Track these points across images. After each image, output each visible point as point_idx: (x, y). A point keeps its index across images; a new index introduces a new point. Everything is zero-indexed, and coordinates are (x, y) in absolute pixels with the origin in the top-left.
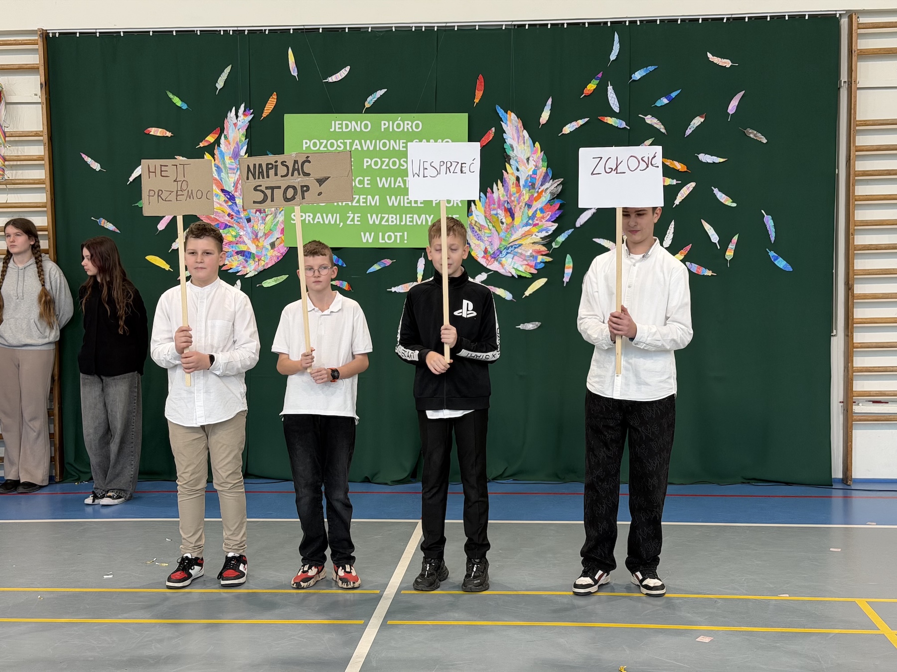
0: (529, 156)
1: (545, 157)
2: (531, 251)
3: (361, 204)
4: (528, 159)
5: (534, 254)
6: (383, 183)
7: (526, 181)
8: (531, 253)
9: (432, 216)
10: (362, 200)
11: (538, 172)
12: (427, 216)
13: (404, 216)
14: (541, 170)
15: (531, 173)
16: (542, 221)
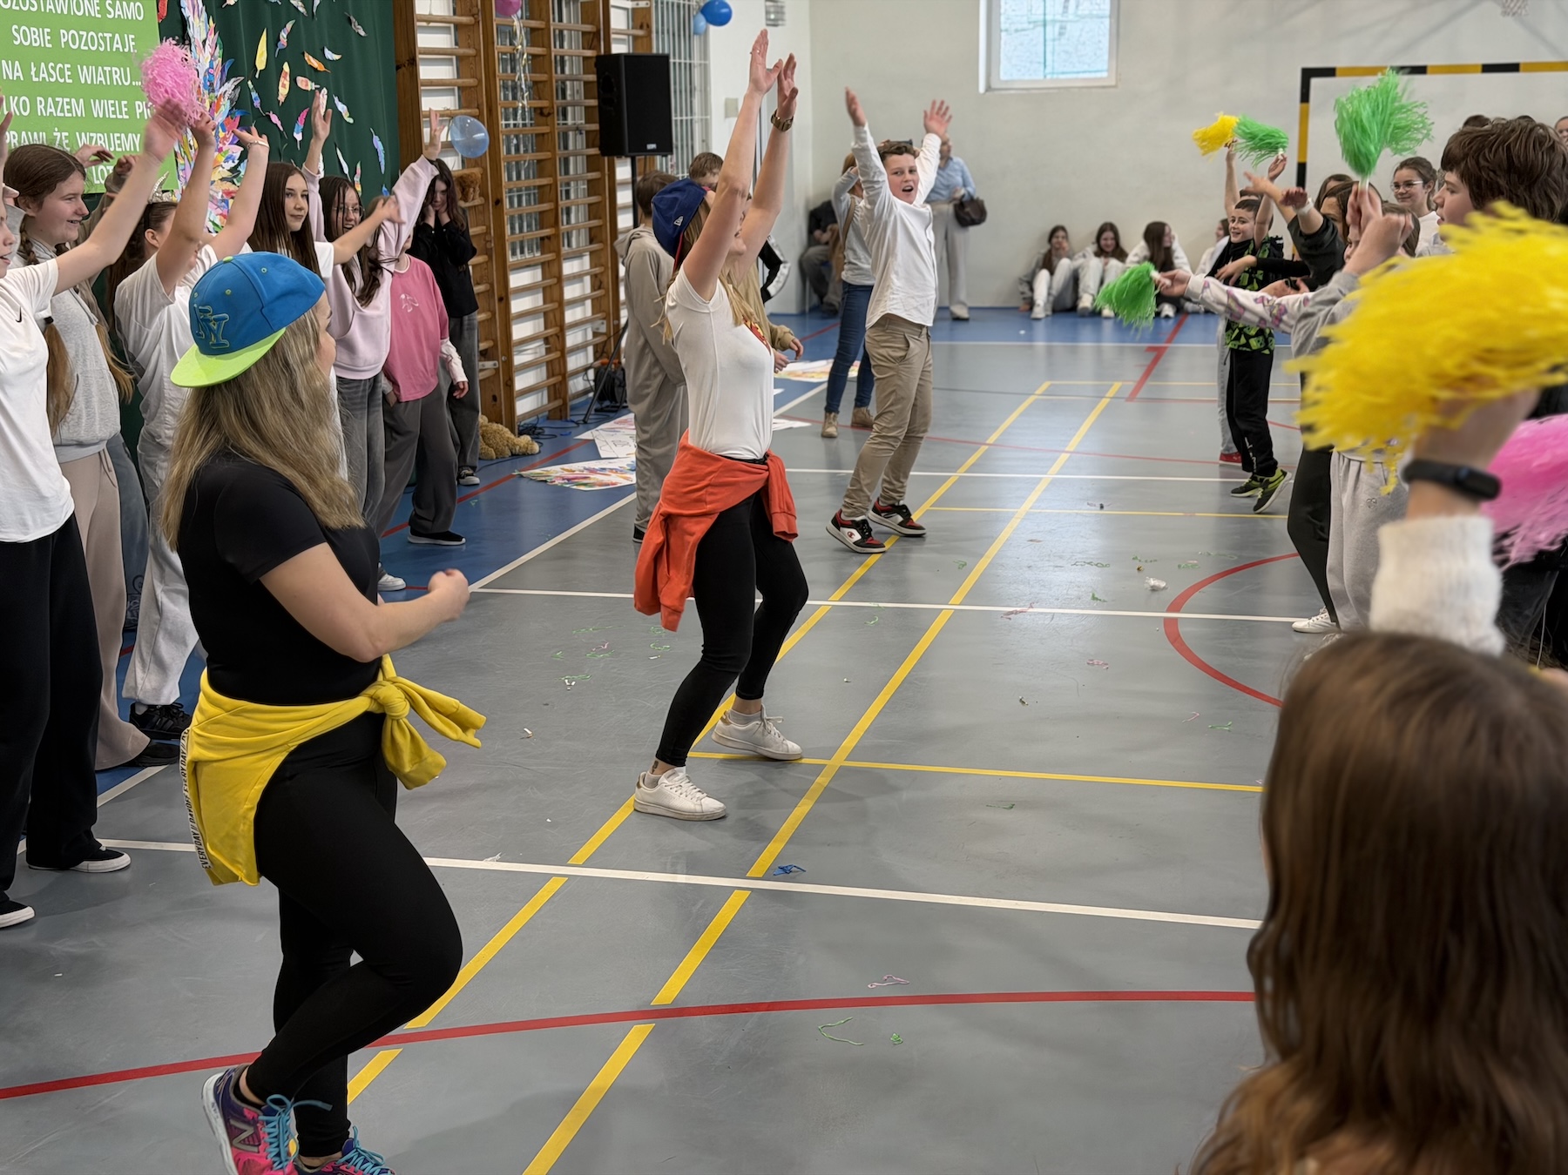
0: (204, 37)
1: (220, 41)
2: (220, 194)
3: (67, 115)
4: (204, 42)
5: (225, 197)
6: (85, 75)
7: (205, 76)
8: (222, 196)
9: (139, 135)
10: (66, 107)
11: (215, 64)
12: (134, 135)
13: (111, 135)
14: (217, 62)
15: (208, 66)
16: (224, 144)
